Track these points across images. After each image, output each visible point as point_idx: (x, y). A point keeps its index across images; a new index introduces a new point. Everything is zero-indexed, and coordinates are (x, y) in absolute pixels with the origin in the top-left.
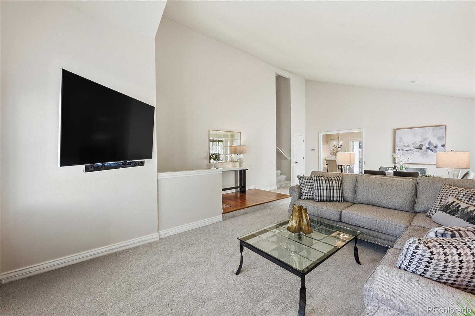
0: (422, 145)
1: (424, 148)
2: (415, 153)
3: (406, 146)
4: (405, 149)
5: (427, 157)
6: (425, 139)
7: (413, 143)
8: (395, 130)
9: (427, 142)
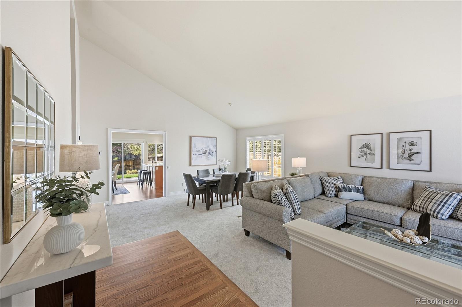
0: (206, 151)
1: (207, 153)
2: (203, 157)
3: (198, 151)
4: (198, 153)
5: (209, 159)
6: (208, 146)
7: (202, 149)
8: (191, 137)
9: (209, 149)
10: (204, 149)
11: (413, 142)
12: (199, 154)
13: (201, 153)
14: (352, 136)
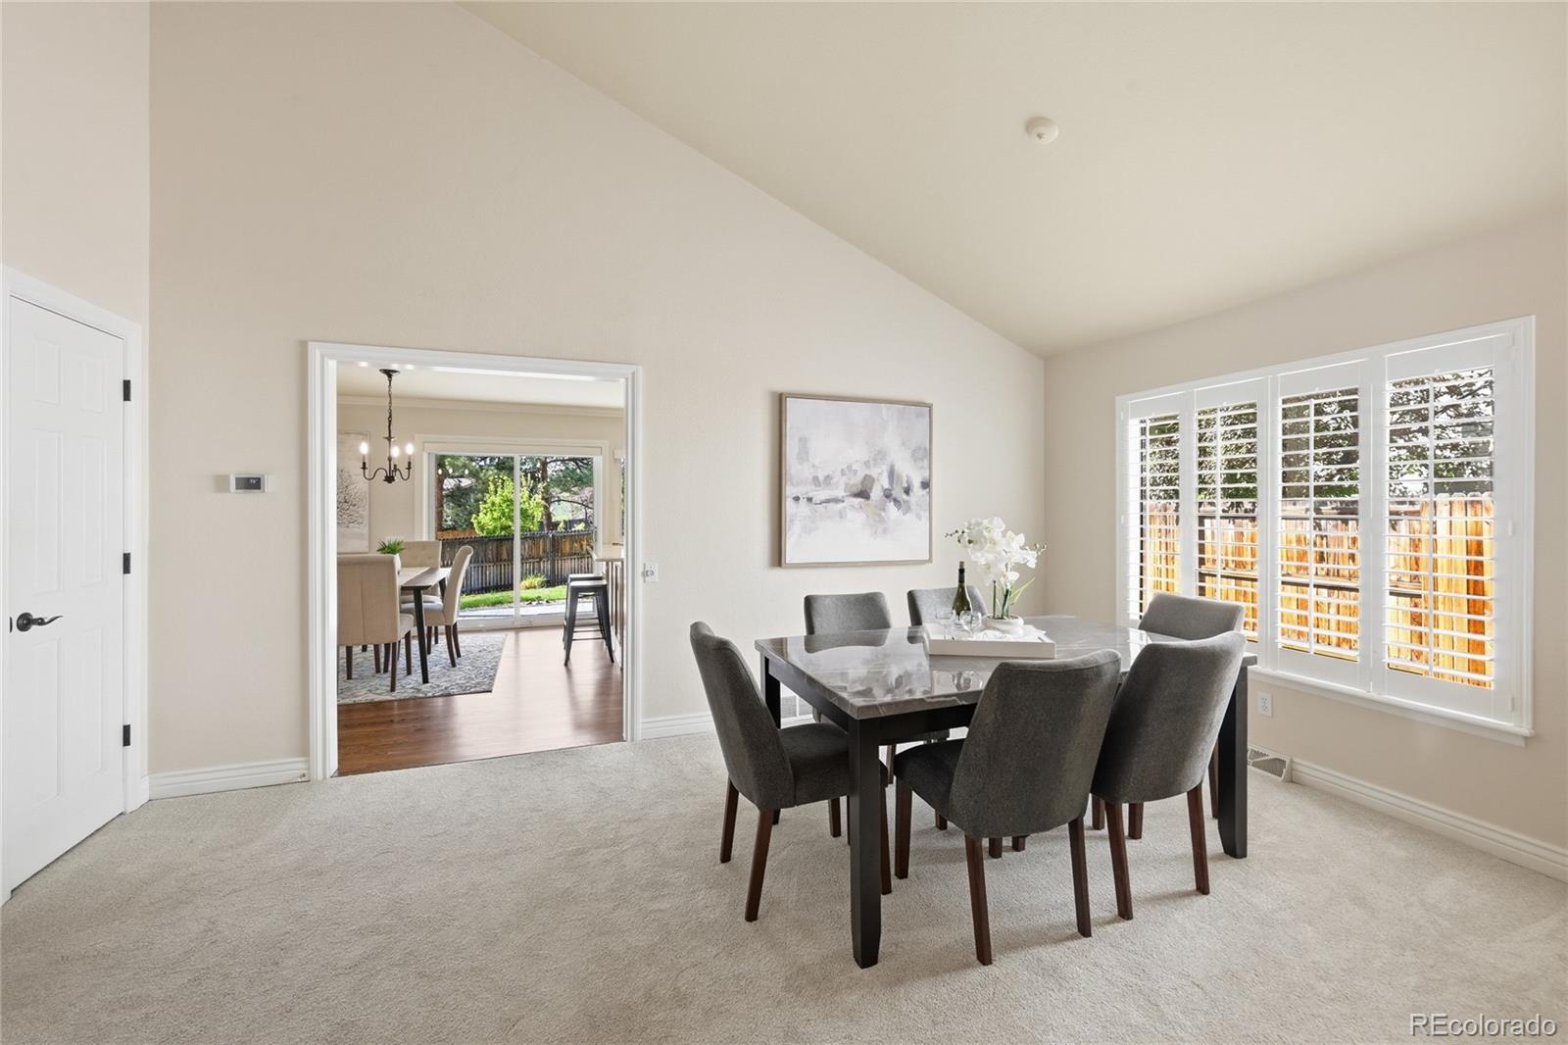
0: (868, 481)
1: (876, 494)
2: (850, 514)
3: (821, 478)
4: (821, 495)
5: (885, 531)
6: (880, 455)
7: (844, 467)
8: (780, 401)
9: (884, 469)
10: (855, 472)
12: (828, 501)
13: (840, 493)
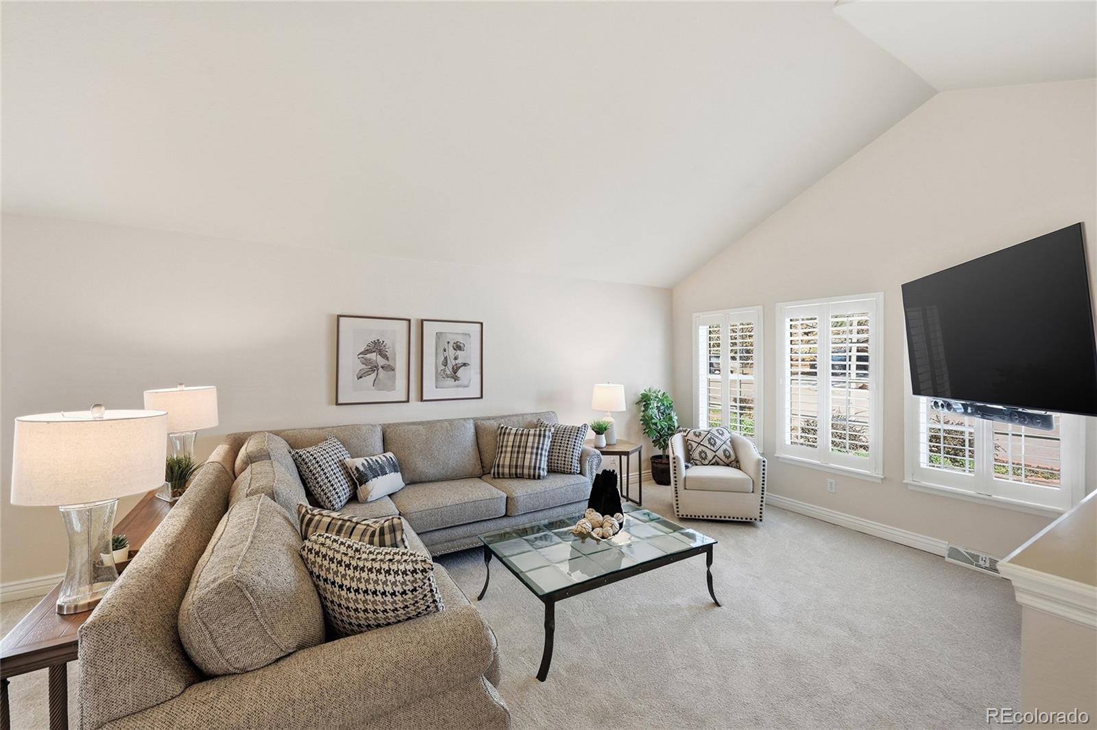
11: (459, 343)
14: (341, 319)
